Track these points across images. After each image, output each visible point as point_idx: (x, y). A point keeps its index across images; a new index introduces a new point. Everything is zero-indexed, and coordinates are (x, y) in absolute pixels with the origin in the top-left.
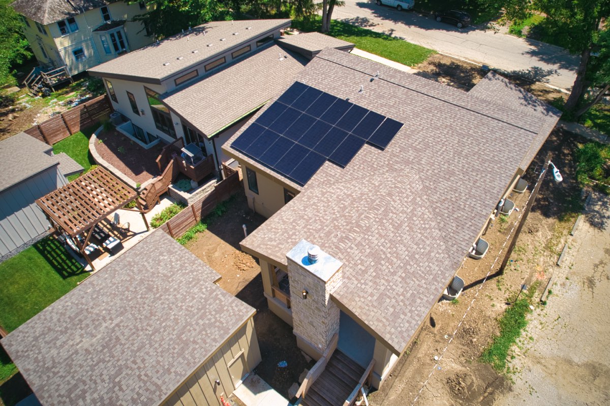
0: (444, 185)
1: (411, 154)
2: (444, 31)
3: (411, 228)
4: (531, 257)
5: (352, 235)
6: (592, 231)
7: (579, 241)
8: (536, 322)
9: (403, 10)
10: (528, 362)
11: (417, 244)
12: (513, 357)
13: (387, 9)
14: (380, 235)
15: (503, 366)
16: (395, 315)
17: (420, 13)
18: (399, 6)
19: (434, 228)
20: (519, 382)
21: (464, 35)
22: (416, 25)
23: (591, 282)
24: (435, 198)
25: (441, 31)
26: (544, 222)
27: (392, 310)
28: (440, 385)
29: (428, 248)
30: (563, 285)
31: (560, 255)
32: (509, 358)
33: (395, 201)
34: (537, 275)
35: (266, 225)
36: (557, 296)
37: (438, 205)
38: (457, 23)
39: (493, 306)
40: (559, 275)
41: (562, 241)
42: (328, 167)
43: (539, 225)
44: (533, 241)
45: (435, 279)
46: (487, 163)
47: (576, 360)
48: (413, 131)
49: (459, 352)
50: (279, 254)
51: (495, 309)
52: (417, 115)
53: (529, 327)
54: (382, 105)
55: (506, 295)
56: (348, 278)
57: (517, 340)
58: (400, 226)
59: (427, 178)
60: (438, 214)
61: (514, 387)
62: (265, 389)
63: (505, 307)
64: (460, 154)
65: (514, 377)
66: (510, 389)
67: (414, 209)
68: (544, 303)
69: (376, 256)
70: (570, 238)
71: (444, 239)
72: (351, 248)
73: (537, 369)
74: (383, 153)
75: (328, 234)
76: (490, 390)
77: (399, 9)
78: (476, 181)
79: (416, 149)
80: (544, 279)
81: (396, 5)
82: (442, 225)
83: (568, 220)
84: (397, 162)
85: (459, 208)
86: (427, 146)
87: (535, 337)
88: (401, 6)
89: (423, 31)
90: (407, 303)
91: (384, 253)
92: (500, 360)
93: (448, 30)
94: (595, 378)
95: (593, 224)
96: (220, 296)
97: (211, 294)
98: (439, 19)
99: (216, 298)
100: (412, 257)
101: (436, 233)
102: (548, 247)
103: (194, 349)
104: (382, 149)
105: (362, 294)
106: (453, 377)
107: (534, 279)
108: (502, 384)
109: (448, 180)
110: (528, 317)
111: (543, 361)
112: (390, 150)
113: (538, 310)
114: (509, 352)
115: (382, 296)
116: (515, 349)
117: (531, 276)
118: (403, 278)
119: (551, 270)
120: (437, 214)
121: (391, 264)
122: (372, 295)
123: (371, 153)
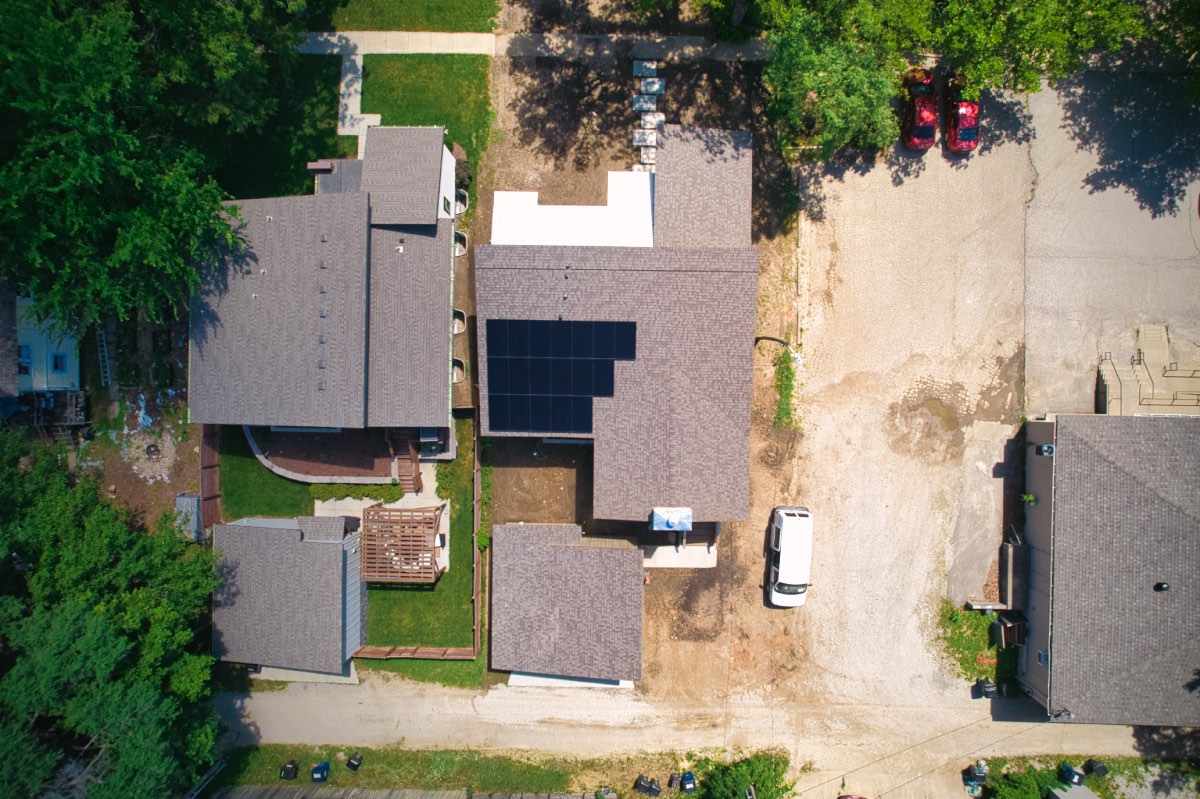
0: (705, 368)
1: (661, 352)
3: (704, 427)
4: (774, 300)
5: (673, 470)
6: (815, 227)
7: (807, 251)
8: (800, 367)
10: (806, 406)
11: (715, 438)
12: (795, 410)
14: (690, 453)
15: (792, 421)
16: (733, 501)
19: (718, 412)
20: (805, 426)
23: (829, 296)
24: (704, 384)
26: (771, 246)
27: (728, 500)
28: (758, 466)
29: (724, 434)
30: (809, 314)
31: (797, 282)
32: (793, 412)
33: (680, 414)
34: (785, 318)
35: (597, 490)
36: (808, 329)
37: (711, 390)
39: (765, 375)
40: (803, 306)
41: (794, 260)
42: (599, 403)
43: (769, 255)
44: (769, 279)
45: (741, 455)
46: (730, 328)
47: (837, 381)
48: (648, 324)
49: (759, 432)
50: (633, 514)
51: (768, 376)
52: (640, 302)
53: (798, 376)
54: (600, 306)
55: (771, 358)
56: (693, 503)
57: (793, 393)
58: (696, 432)
59: (688, 369)
60: (715, 398)
61: (804, 432)
62: (654, 550)
63: (773, 369)
64: (702, 329)
65: (801, 425)
66: (803, 436)
67: (696, 408)
68: (801, 345)
69: (697, 472)
70: (799, 252)
71: (730, 416)
72: (679, 481)
73: (814, 408)
74: (636, 363)
75: (655, 477)
76: (790, 444)
78: (728, 353)
79: (662, 344)
80: (793, 318)
82: (722, 407)
83: (791, 229)
84: (654, 366)
85: (728, 384)
86: (670, 335)
87: (804, 381)
90: (734, 486)
91: (701, 465)
92: (788, 418)
94: (852, 386)
95: (813, 217)
96: (609, 554)
97: (601, 556)
99: (609, 558)
100: (718, 451)
101: (722, 415)
102: (784, 278)
103: (630, 597)
104: (633, 358)
105: (706, 506)
106: (763, 454)
107: (785, 324)
108: (796, 436)
109: (706, 361)
110: (793, 365)
111: (815, 398)
112: (640, 357)
113: (798, 355)
114: (791, 407)
115: (718, 496)
116: (794, 401)
117: (782, 322)
118: (722, 472)
119: (795, 304)
121: (708, 468)
122: (712, 501)
123: (625, 368)
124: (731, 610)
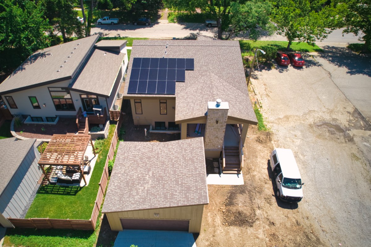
0: (224, 73)
2: (142, 29)
3: (227, 89)
6: (256, 81)
7: (255, 85)
8: (264, 113)
9: (115, 24)
10: (271, 124)
11: (233, 93)
12: (266, 125)
13: (106, 25)
15: (266, 129)
17: (124, 23)
18: (112, 22)
19: (232, 87)
20: (273, 130)
21: (152, 28)
22: (127, 29)
23: (267, 95)
25: (141, 29)
28: (255, 143)
29: (237, 93)
30: (262, 99)
31: (254, 91)
34: (253, 100)
36: (263, 103)
37: (228, 80)
38: (145, 24)
40: (258, 97)
41: (251, 87)
42: (179, 86)
46: (232, 61)
47: (281, 117)
48: (199, 60)
49: (252, 132)
52: (195, 54)
57: (263, 120)
58: (224, 90)
59: (217, 73)
61: (273, 132)
65: (271, 130)
66: (273, 134)
68: (261, 107)
70: (253, 85)
71: (238, 89)
73: (275, 125)
74: (194, 71)
76: (268, 137)
77: (113, 24)
79: (205, 66)
80: (256, 100)
81: (110, 23)
82: (234, 85)
84: (203, 72)
86: (208, 63)
87: (267, 117)
88: (113, 23)
89: (132, 31)
92: (264, 128)
93: (144, 28)
94: (288, 119)
95: (255, 79)
98: (136, 24)
104: (193, 70)
106: (257, 139)
107: (253, 102)
108: (269, 134)
110: (261, 113)
111: (274, 122)
112: (196, 69)
113: (262, 110)
114: (264, 125)
119: (255, 97)
120: (230, 83)
123: (190, 73)
124: (259, 208)
